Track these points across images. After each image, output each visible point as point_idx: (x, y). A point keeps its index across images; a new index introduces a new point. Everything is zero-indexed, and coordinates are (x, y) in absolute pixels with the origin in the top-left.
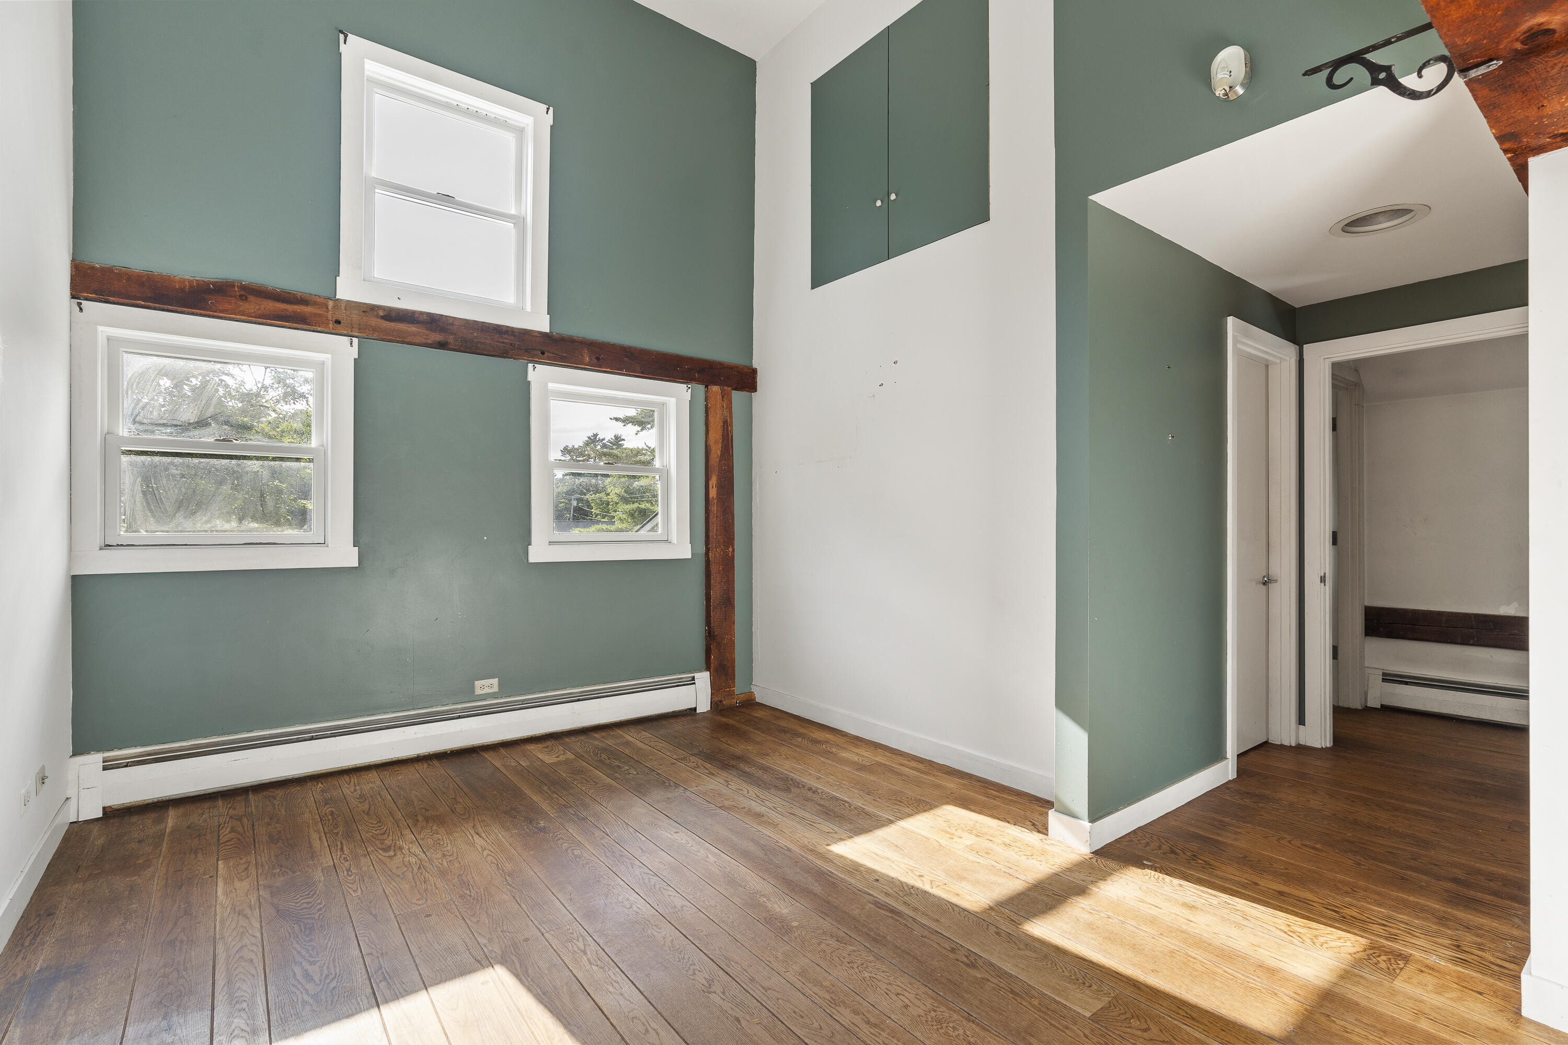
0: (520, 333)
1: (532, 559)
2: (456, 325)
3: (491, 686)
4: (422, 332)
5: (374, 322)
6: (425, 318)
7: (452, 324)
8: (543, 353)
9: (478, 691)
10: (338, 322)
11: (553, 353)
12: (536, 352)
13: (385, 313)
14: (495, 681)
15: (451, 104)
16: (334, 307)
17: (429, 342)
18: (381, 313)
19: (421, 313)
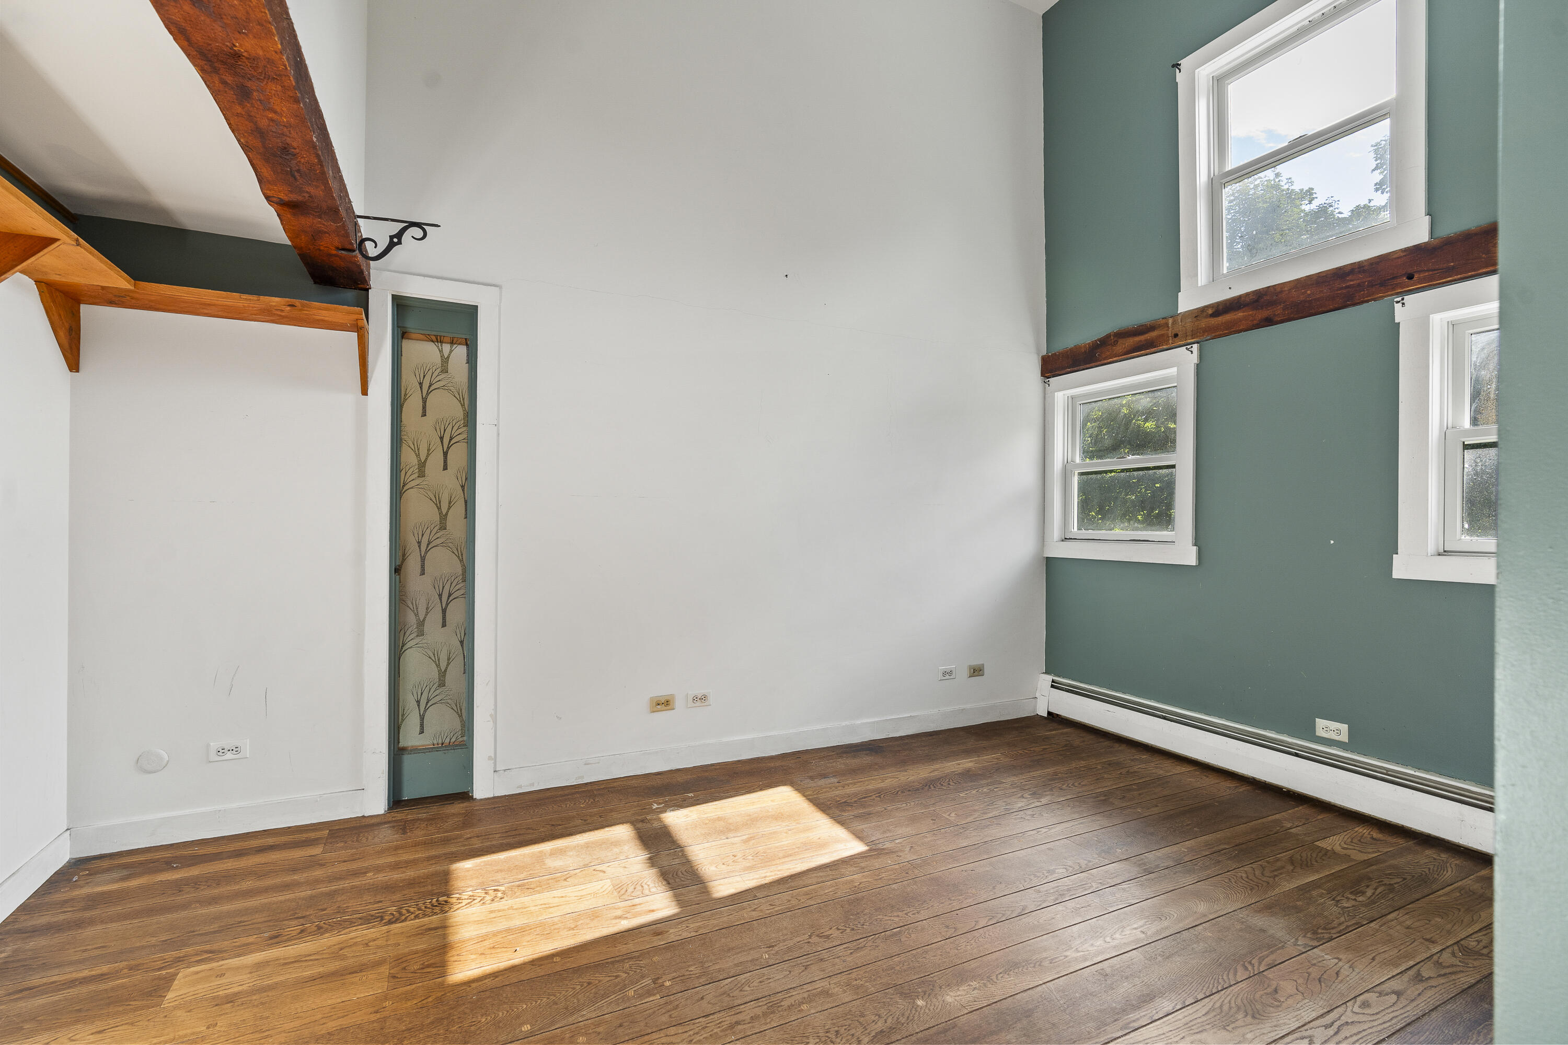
0: (1372, 264)
1: (1396, 575)
2: (1285, 291)
3: (1339, 732)
4: (1249, 315)
5: (1204, 323)
6: (1251, 298)
7: (1281, 292)
8: (1410, 277)
9: (1320, 732)
10: (1176, 335)
11: (1428, 270)
12: (1399, 281)
13: (1213, 310)
14: (1344, 728)
15: (1304, 27)
16: (1173, 324)
17: (1255, 322)
18: (1210, 311)
19: (1247, 294)
